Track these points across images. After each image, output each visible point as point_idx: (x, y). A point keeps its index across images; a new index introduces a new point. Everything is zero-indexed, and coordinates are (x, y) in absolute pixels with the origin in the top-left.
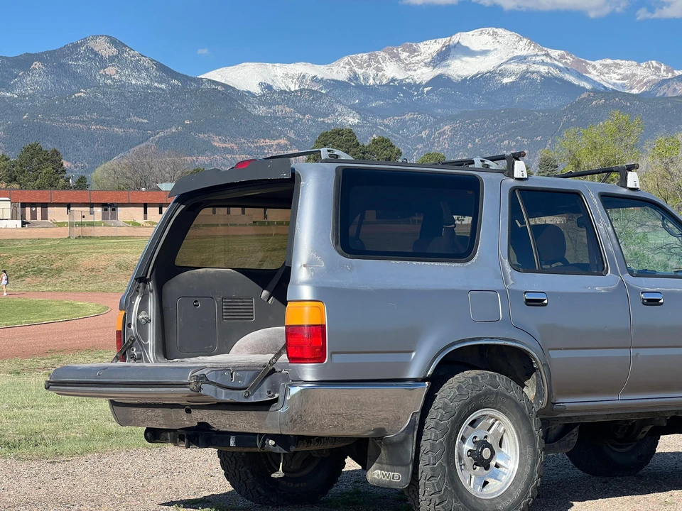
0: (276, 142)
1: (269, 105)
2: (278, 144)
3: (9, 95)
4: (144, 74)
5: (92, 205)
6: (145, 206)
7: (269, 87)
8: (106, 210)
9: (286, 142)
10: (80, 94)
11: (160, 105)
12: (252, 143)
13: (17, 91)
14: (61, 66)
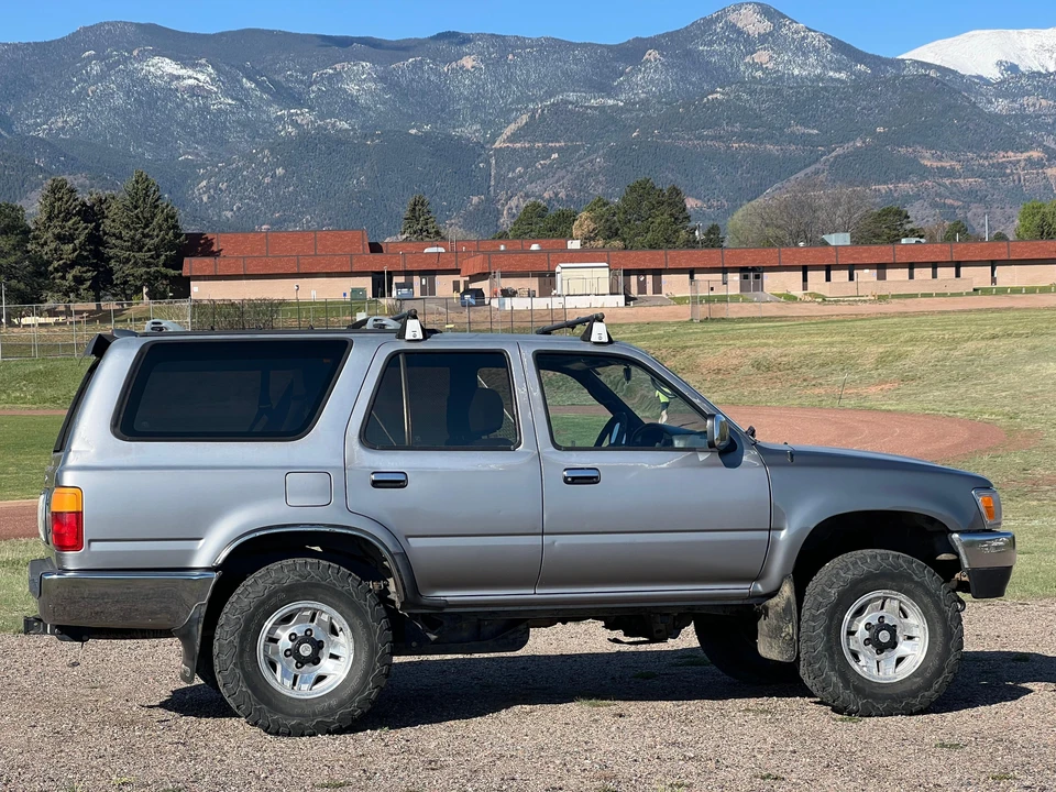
0: (1025, 155)
1: (1013, 97)
2: (1029, 159)
3: (611, 102)
4: (812, 59)
5: (725, 271)
6: (805, 270)
7: (1013, 68)
8: (746, 277)
9: (1041, 155)
10: (715, 96)
11: (837, 106)
12: (986, 158)
13: (623, 97)
14: (688, 53)
